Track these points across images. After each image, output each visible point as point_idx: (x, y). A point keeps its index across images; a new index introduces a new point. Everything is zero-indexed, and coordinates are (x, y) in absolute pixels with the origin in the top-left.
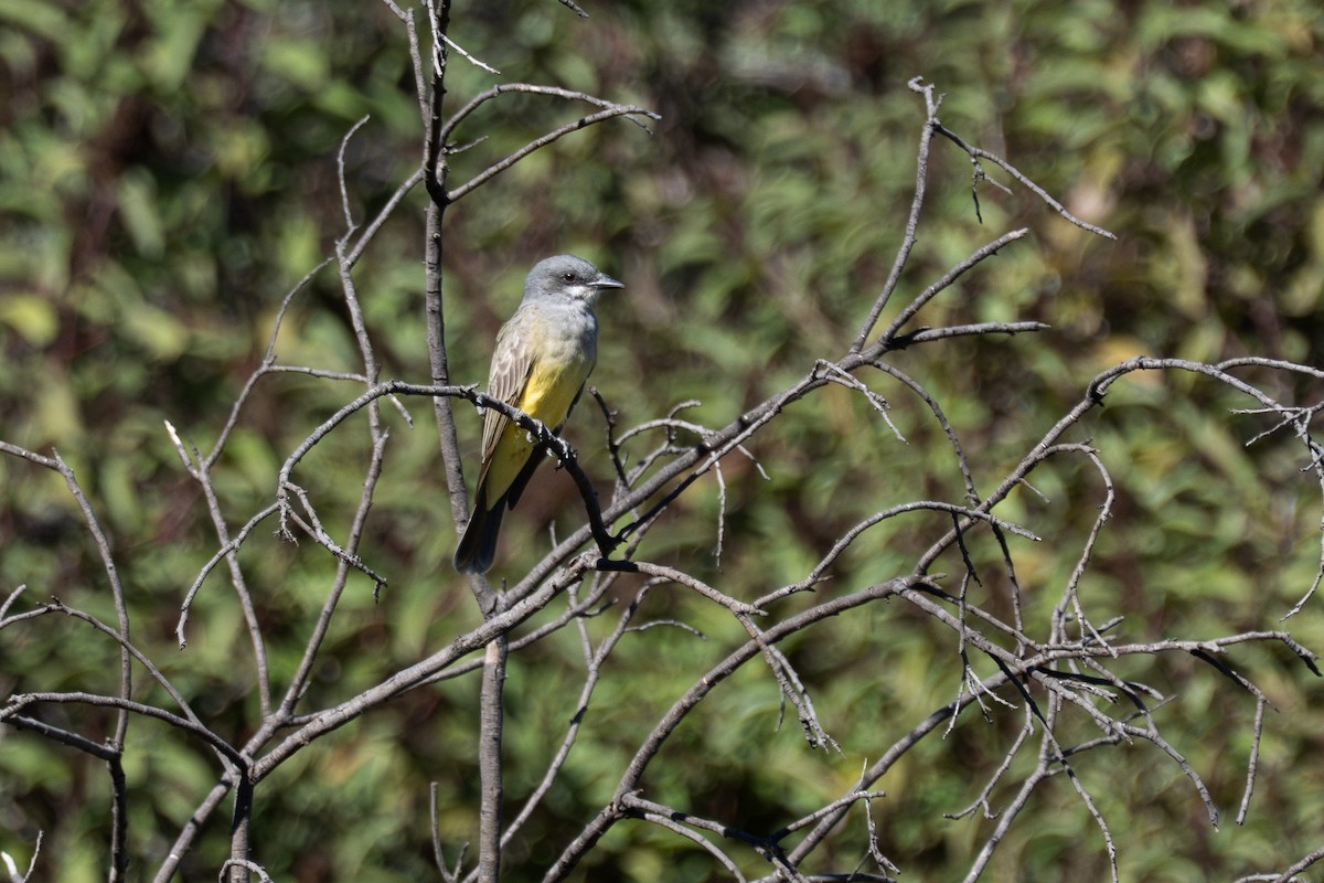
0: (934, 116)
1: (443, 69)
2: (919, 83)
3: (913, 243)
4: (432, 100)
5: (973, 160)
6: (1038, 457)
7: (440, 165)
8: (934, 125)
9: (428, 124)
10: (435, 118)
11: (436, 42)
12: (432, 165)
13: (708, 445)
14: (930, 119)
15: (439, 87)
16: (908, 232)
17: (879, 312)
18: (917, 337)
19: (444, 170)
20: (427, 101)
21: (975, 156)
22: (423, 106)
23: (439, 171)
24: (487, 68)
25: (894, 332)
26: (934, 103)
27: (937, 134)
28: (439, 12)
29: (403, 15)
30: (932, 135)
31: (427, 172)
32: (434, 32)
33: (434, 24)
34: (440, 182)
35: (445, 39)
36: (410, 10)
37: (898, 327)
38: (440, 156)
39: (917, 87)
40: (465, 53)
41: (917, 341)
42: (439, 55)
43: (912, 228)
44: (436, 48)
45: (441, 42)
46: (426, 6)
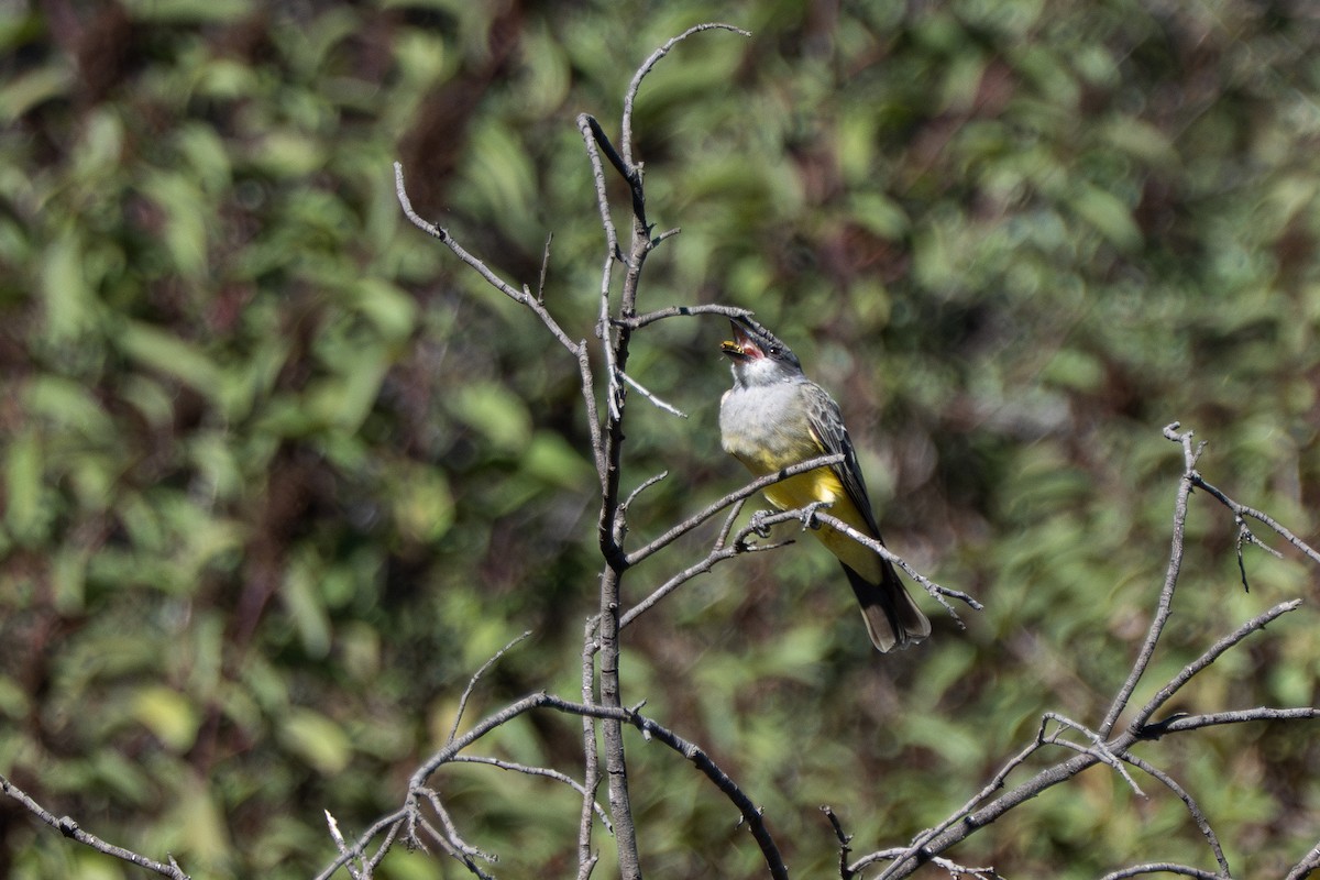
0: (1193, 468)
1: (620, 411)
2: (1175, 429)
3: (1167, 615)
4: (608, 446)
5: (1238, 519)
6: (1312, 864)
7: (618, 524)
8: (1192, 478)
9: (603, 476)
10: (612, 468)
11: (613, 379)
12: (608, 523)
13: (929, 850)
14: (1188, 472)
15: (616, 433)
16: (1161, 603)
17: (1128, 696)
18: (1172, 725)
19: (622, 529)
20: (602, 449)
21: (1240, 515)
22: (598, 454)
23: (616, 531)
24: (672, 410)
25: (1145, 719)
26: (1193, 453)
27: (1195, 488)
28: (617, 346)
29: (574, 349)
30: (1191, 490)
31: (602, 531)
32: (611, 368)
33: (611, 358)
34: (617, 543)
35: (624, 376)
36: (583, 342)
37: (1149, 714)
38: (617, 513)
39: (1173, 434)
40: (646, 392)
41: (1172, 730)
42: (616, 395)
43: (1167, 598)
44: (613, 387)
45: (619, 379)
46: (601, 338)
